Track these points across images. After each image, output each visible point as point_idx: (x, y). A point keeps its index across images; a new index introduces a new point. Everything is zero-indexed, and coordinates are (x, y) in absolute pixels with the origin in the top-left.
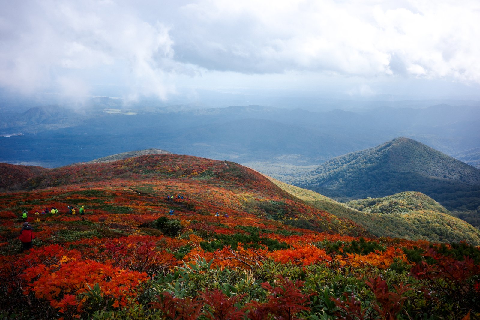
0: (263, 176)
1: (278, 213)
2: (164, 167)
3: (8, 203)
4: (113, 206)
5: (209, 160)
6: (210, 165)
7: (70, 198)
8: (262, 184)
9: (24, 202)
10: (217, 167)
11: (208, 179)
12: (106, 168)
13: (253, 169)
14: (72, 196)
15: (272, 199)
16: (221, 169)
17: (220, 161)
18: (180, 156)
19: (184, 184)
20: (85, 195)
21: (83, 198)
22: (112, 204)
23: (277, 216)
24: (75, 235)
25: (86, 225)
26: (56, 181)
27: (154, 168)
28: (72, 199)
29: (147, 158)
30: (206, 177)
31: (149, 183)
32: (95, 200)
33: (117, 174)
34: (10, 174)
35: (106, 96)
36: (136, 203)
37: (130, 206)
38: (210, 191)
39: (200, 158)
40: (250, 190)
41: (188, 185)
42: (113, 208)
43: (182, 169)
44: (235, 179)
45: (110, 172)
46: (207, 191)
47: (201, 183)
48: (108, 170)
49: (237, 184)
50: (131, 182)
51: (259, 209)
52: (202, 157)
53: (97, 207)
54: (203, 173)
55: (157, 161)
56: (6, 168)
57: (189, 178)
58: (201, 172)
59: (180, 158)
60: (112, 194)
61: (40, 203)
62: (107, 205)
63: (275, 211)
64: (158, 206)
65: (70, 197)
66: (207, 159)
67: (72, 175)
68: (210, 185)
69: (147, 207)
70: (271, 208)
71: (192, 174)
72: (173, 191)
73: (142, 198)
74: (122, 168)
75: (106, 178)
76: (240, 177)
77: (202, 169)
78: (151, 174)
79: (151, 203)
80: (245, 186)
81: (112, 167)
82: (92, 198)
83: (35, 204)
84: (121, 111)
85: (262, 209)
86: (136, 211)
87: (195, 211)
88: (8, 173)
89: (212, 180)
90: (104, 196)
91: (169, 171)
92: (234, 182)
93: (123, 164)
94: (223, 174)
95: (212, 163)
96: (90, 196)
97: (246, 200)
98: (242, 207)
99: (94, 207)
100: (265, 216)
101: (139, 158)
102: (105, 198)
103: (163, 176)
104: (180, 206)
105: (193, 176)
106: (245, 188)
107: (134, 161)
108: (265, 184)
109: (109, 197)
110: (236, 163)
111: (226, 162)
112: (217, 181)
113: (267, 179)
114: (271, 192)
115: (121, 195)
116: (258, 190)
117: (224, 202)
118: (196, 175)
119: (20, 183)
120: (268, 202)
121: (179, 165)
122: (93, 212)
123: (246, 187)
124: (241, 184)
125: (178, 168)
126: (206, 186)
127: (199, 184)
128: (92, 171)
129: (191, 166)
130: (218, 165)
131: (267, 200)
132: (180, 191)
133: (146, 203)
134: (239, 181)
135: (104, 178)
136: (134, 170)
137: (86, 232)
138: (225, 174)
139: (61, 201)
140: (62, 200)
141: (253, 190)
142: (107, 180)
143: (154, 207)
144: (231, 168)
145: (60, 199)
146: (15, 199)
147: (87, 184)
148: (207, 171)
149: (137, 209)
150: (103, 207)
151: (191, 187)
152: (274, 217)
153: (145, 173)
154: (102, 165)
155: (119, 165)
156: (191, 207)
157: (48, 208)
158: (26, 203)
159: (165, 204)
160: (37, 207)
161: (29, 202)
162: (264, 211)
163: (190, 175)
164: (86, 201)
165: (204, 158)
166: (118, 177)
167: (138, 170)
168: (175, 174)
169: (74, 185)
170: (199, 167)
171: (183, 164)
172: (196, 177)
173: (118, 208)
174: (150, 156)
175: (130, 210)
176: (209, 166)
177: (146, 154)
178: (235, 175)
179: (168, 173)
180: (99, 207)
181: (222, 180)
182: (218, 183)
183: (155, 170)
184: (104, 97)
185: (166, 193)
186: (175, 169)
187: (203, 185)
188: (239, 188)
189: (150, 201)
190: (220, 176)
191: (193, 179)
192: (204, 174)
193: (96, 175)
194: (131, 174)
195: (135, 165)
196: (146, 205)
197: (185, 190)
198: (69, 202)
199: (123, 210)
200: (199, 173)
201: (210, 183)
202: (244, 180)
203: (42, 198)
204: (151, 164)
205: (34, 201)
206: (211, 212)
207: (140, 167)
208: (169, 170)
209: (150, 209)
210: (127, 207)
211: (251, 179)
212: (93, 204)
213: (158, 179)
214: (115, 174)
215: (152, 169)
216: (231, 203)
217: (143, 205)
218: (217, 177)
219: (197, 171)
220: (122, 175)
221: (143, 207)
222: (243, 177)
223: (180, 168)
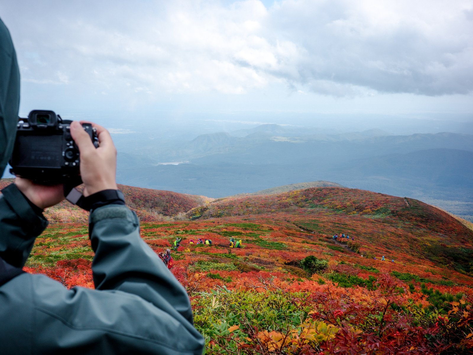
0: (452, 217)
1: (470, 264)
2: (333, 202)
3: (166, 231)
4: (267, 241)
5: (385, 196)
6: (387, 201)
7: (225, 230)
8: (451, 228)
9: (181, 232)
10: (395, 204)
11: (382, 217)
12: (270, 200)
13: (440, 209)
14: (228, 228)
15: (463, 246)
16: (400, 206)
17: (398, 198)
18: (351, 190)
19: (354, 222)
20: (241, 228)
21: (238, 231)
22: (267, 239)
23: (468, 266)
24: (211, 266)
25: (230, 258)
26: (219, 212)
27: (322, 202)
28: (228, 231)
29: (315, 191)
30: (381, 215)
31: (315, 219)
32: (251, 233)
33: (281, 208)
34: (175, 203)
35: (273, 123)
36: (292, 239)
37: (285, 243)
38: (385, 232)
39: (375, 193)
40: (435, 234)
41: (359, 223)
42: (267, 243)
43: (354, 205)
44: (416, 219)
45: (273, 205)
46: (381, 231)
47: (375, 221)
48: (271, 202)
49: (418, 225)
50: (296, 217)
51: (444, 256)
52: (377, 192)
53: (250, 241)
54: (378, 210)
55: (325, 195)
56: (172, 196)
57: (361, 215)
58: (375, 210)
59: (351, 193)
60: (269, 228)
61: (197, 233)
62: (261, 240)
63: (466, 261)
64: (315, 244)
65: (226, 228)
66: (383, 195)
67: (234, 207)
68: (385, 224)
69: (303, 245)
70: (461, 256)
71: (364, 211)
72: (341, 229)
73: (301, 235)
74: (286, 201)
75: (269, 212)
76: (422, 217)
77: (376, 206)
78: (318, 209)
79: (309, 241)
80: (428, 228)
81: (276, 200)
82: (248, 232)
83: (191, 234)
84: (289, 139)
85: (450, 257)
86: (291, 248)
87: (359, 253)
88: (174, 202)
89: (389, 219)
90: (260, 230)
91: (338, 207)
92: (415, 222)
93: (288, 197)
94: (401, 213)
95: (389, 200)
96: (246, 229)
97: (429, 245)
98: (424, 252)
99: (247, 240)
100: (453, 265)
101: (306, 191)
102: (261, 232)
103: (332, 212)
104: (343, 246)
105: (366, 213)
106: (428, 231)
107: (300, 194)
108: (455, 227)
109: (266, 231)
110: (418, 201)
111: (405, 198)
112: (394, 221)
113: (458, 221)
114: (462, 237)
115: (278, 229)
116: (445, 234)
117: (401, 246)
118: (369, 212)
119: (184, 212)
120: (457, 249)
121: (350, 200)
122: (245, 246)
123: (430, 229)
124: (423, 226)
125: (348, 204)
126: (380, 226)
127: (372, 222)
128: (255, 204)
129: (364, 201)
130: (396, 202)
131: (456, 246)
132: (350, 229)
133: (304, 240)
134: (422, 222)
135: (267, 211)
136: (300, 204)
137: (223, 264)
138: (404, 213)
139: (216, 232)
140: (218, 231)
141: (439, 233)
142: (270, 213)
143: (312, 245)
144: (412, 206)
145: (215, 231)
146: (175, 228)
147: (249, 216)
148: (382, 208)
149: (292, 246)
150: (256, 241)
151: (363, 226)
152: (465, 267)
153: (312, 207)
154: (266, 197)
155: (283, 198)
156: (355, 248)
157: (202, 238)
158: (183, 232)
159: (326, 243)
160: (191, 237)
161: (186, 232)
162: (452, 260)
163: (361, 213)
164: (241, 234)
165: (380, 193)
166: (282, 211)
167: (303, 203)
168: (345, 210)
169: (236, 217)
170: (374, 203)
171: (354, 199)
172: (369, 214)
173: (272, 243)
174: (318, 189)
175: (284, 246)
176: (385, 203)
177: (313, 187)
178: (416, 214)
179: (336, 208)
180: (253, 241)
181: (401, 220)
182: (395, 223)
183: (322, 205)
184: (271, 124)
185: (333, 231)
186: (345, 204)
187: (377, 225)
188: (421, 230)
189: (309, 238)
190: (398, 215)
191: (365, 216)
192: (378, 212)
193: (259, 207)
194: (296, 208)
195: (301, 198)
196: (303, 242)
197: (355, 228)
198: (224, 234)
199: (277, 246)
200: (373, 211)
201: (385, 222)
202: (427, 221)
203: (199, 228)
204: (319, 198)
205: (191, 231)
206: (377, 256)
207: (306, 201)
208: (338, 205)
209: (306, 247)
210: (282, 243)
211: (437, 221)
212: (247, 238)
213: (325, 215)
214: (279, 207)
215: (320, 203)
216: (409, 247)
217: (299, 243)
218: (394, 216)
219: (371, 208)
220: (287, 209)
221: (299, 244)
222: (426, 217)
223: (351, 203)
